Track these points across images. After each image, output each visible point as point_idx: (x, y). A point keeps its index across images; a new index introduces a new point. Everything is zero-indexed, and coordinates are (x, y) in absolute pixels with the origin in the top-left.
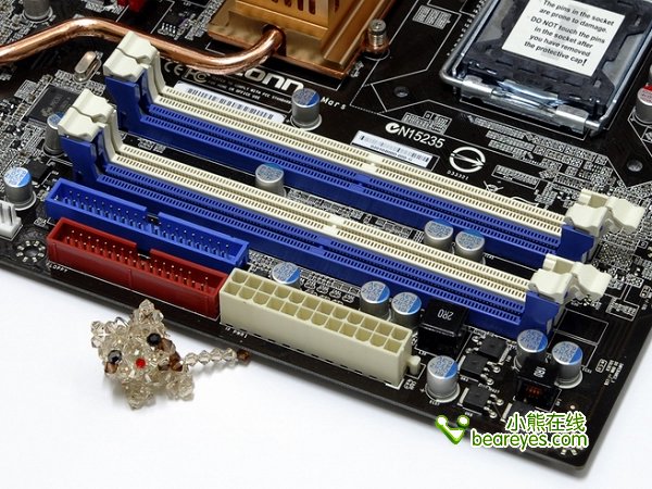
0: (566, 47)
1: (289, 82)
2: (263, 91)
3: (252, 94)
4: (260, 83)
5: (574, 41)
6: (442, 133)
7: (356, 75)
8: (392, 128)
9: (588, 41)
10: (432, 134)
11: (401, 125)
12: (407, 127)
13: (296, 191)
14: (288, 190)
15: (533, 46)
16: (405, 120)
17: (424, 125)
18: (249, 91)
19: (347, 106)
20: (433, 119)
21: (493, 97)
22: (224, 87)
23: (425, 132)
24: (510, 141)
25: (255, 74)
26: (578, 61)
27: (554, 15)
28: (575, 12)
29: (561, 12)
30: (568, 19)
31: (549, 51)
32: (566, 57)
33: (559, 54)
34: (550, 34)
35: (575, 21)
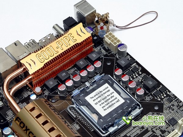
27: (97, 99)
28: (99, 93)
29: (97, 97)
30: (100, 96)
31: (110, 106)
32: (115, 103)
33: (113, 104)
34: (104, 103)
35: (102, 95)
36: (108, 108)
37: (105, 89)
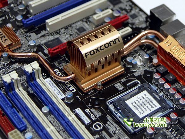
0: (140, 108)
1: (74, 88)
2: (66, 88)
3: (63, 88)
4: (67, 86)
5: (143, 107)
6: (97, 117)
7: (90, 93)
8: (87, 110)
9: (147, 109)
10: (95, 116)
11: (90, 110)
12: (91, 111)
13: (53, 116)
14: (51, 115)
15: (133, 104)
16: (91, 110)
17: (95, 113)
18: (62, 87)
19: (81, 100)
20: (98, 112)
21: (114, 113)
22: (58, 83)
23: (94, 115)
24: (112, 126)
25: (67, 83)
26: (140, 113)
27: (144, 98)
28: (150, 100)
29: (147, 99)
30: (147, 101)
31: (136, 107)
32: (139, 111)
33: (137, 109)
34: (139, 103)
35: (148, 102)
36: (134, 105)
37: (154, 104)
